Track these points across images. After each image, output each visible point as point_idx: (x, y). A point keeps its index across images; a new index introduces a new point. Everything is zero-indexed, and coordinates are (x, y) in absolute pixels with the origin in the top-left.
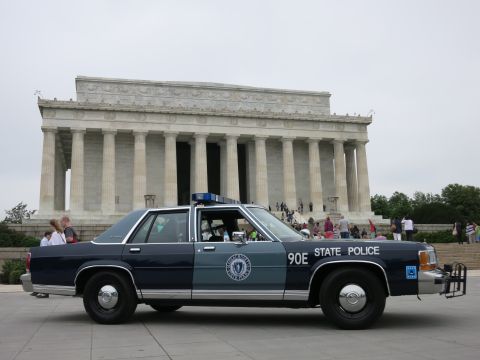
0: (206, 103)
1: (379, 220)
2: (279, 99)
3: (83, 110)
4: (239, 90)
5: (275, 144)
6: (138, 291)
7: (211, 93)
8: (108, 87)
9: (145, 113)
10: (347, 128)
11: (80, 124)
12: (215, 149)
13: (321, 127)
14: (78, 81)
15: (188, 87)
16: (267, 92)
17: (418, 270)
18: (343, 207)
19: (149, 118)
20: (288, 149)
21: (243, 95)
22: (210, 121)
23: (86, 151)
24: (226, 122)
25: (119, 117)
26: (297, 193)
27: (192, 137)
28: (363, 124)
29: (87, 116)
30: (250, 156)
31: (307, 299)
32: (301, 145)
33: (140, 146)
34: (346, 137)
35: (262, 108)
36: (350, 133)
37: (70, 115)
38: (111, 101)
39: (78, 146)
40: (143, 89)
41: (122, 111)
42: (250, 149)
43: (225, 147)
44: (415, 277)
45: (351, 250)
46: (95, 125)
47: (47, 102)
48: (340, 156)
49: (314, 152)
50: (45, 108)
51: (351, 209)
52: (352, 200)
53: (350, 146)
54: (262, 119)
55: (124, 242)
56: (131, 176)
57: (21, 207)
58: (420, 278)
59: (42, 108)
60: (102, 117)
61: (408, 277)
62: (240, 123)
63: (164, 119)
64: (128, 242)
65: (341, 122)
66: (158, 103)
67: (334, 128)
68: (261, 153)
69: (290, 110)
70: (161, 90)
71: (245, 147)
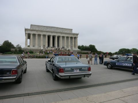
0: (52, 30)
1: (79, 50)
2: (64, 30)
3: (32, 30)
4: (58, 28)
5: (63, 37)
7: (53, 28)
8: (36, 26)
9: (43, 31)
10: (75, 35)
11: (32, 33)
12: (54, 37)
13: (71, 35)
14: (31, 25)
15: (50, 27)
16: (62, 28)
18: (73, 48)
19: (43, 32)
20: (65, 38)
21: (59, 29)
22: (53, 33)
23: (33, 37)
24: (56, 33)
25: (38, 32)
26: (67, 45)
27: (50, 35)
28: (77, 35)
29: (33, 31)
30: (59, 39)
32: (67, 37)
33: (42, 37)
34: (75, 37)
35: (61, 31)
36: (75, 36)
37: (30, 31)
38: (37, 29)
39: (31, 36)
40: (42, 27)
41: (39, 31)
42: (59, 38)
43: (55, 37)
46: (34, 33)
47: (26, 29)
48: (74, 40)
49: (69, 39)
50: (26, 30)
51: (75, 48)
52: (75, 46)
53: (75, 38)
54: (61, 33)
56: (40, 41)
57: (18, 45)
59: (25, 30)
60: (36, 32)
62: (58, 34)
63: (46, 32)
65: (74, 34)
66: (45, 30)
67: (73, 35)
68: (61, 38)
69: (66, 32)
70: (45, 27)
71: (58, 37)
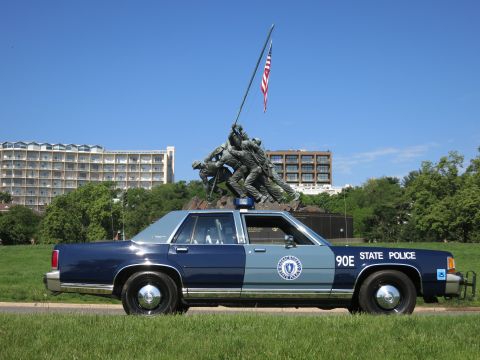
6: (184, 289)
17: (447, 272)
31: (351, 297)
44: (444, 279)
45: (392, 255)
55: (169, 242)
58: (448, 279)
61: (439, 278)
64: (172, 242)
